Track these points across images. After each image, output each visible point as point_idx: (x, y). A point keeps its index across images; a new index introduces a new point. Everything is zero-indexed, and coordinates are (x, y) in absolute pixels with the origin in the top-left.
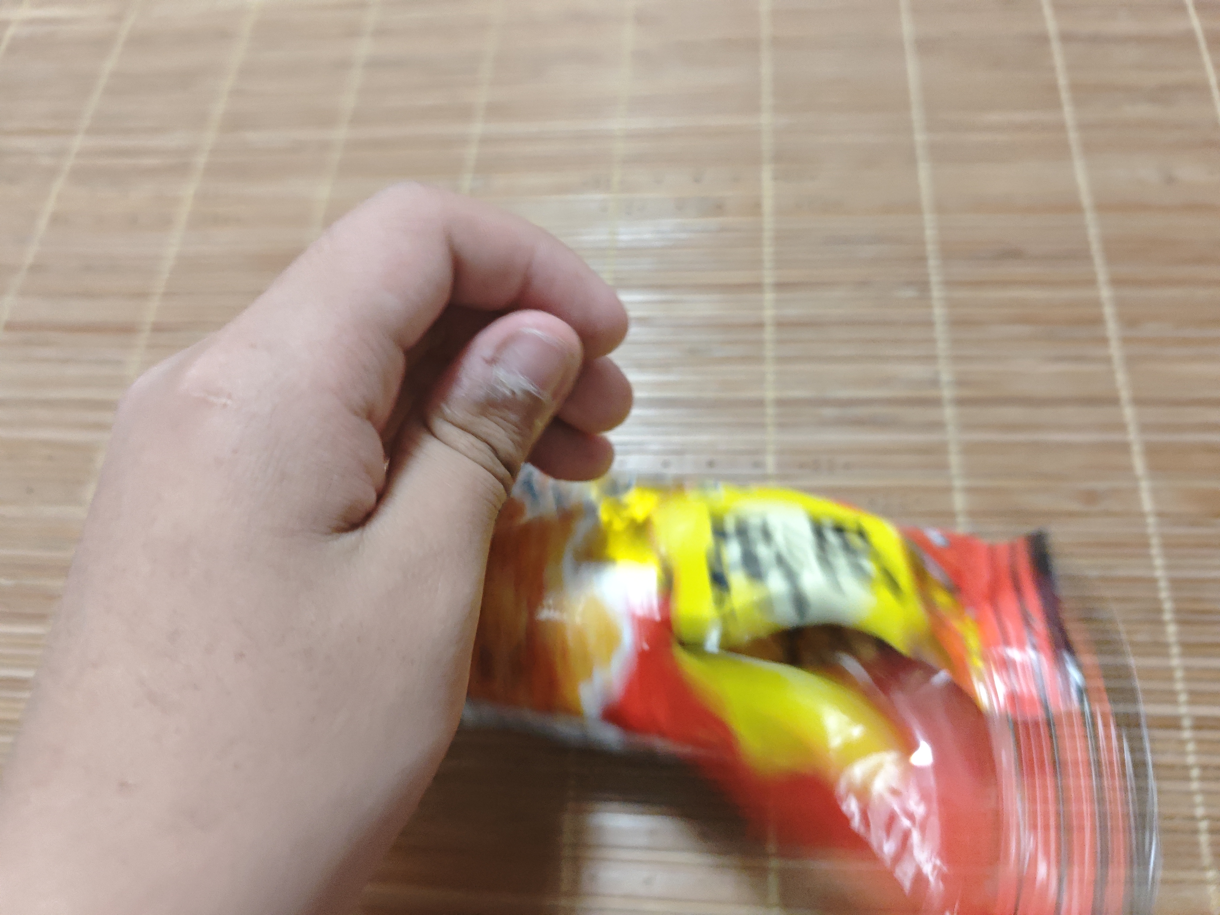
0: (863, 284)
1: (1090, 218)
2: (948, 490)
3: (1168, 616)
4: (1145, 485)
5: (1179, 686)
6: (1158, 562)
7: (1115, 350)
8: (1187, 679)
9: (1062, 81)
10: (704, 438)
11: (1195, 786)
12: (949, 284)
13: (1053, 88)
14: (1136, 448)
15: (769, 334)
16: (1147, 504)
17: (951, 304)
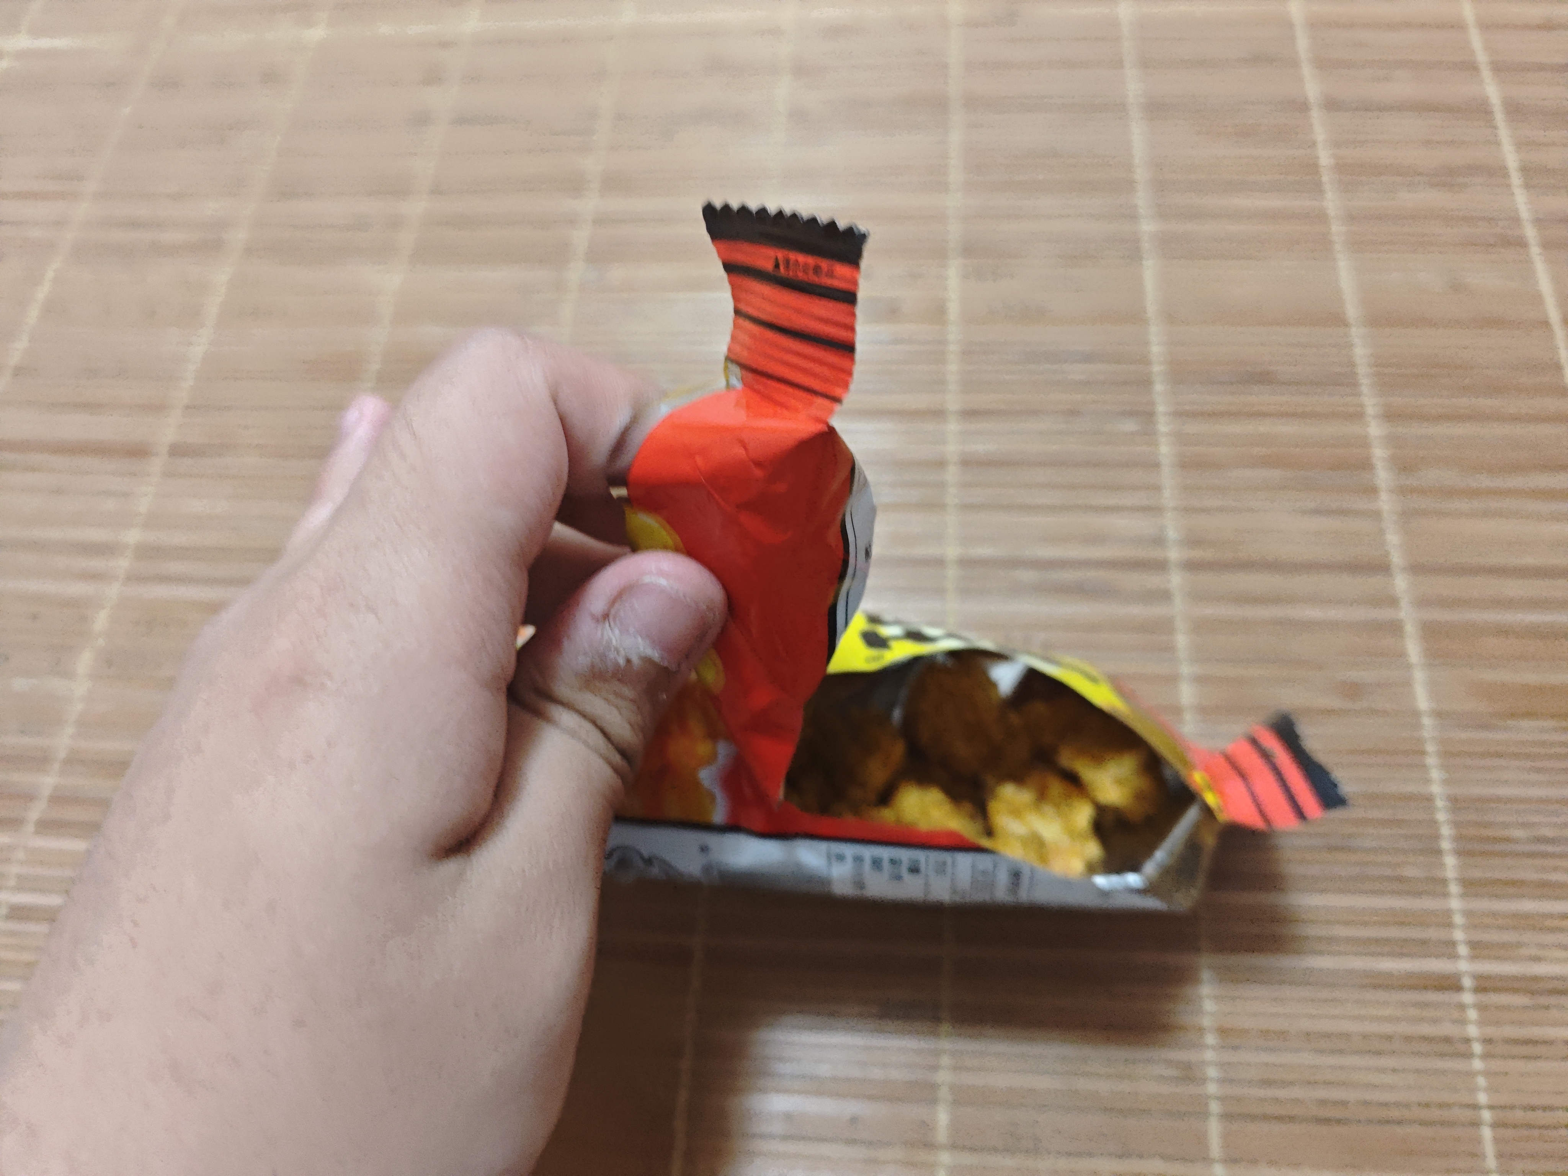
0: (1073, 413)
1: (1357, 333)
2: (1172, 679)
3: (1446, 845)
4: (1419, 677)
5: (1459, 935)
6: (1435, 774)
7: (1386, 503)
8: (1470, 927)
9: (1325, 158)
11: (1477, 1064)
12: (1180, 414)
13: (1313, 168)
14: (1410, 628)
15: (952, 474)
16: (1423, 701)
17: (1180, 438)
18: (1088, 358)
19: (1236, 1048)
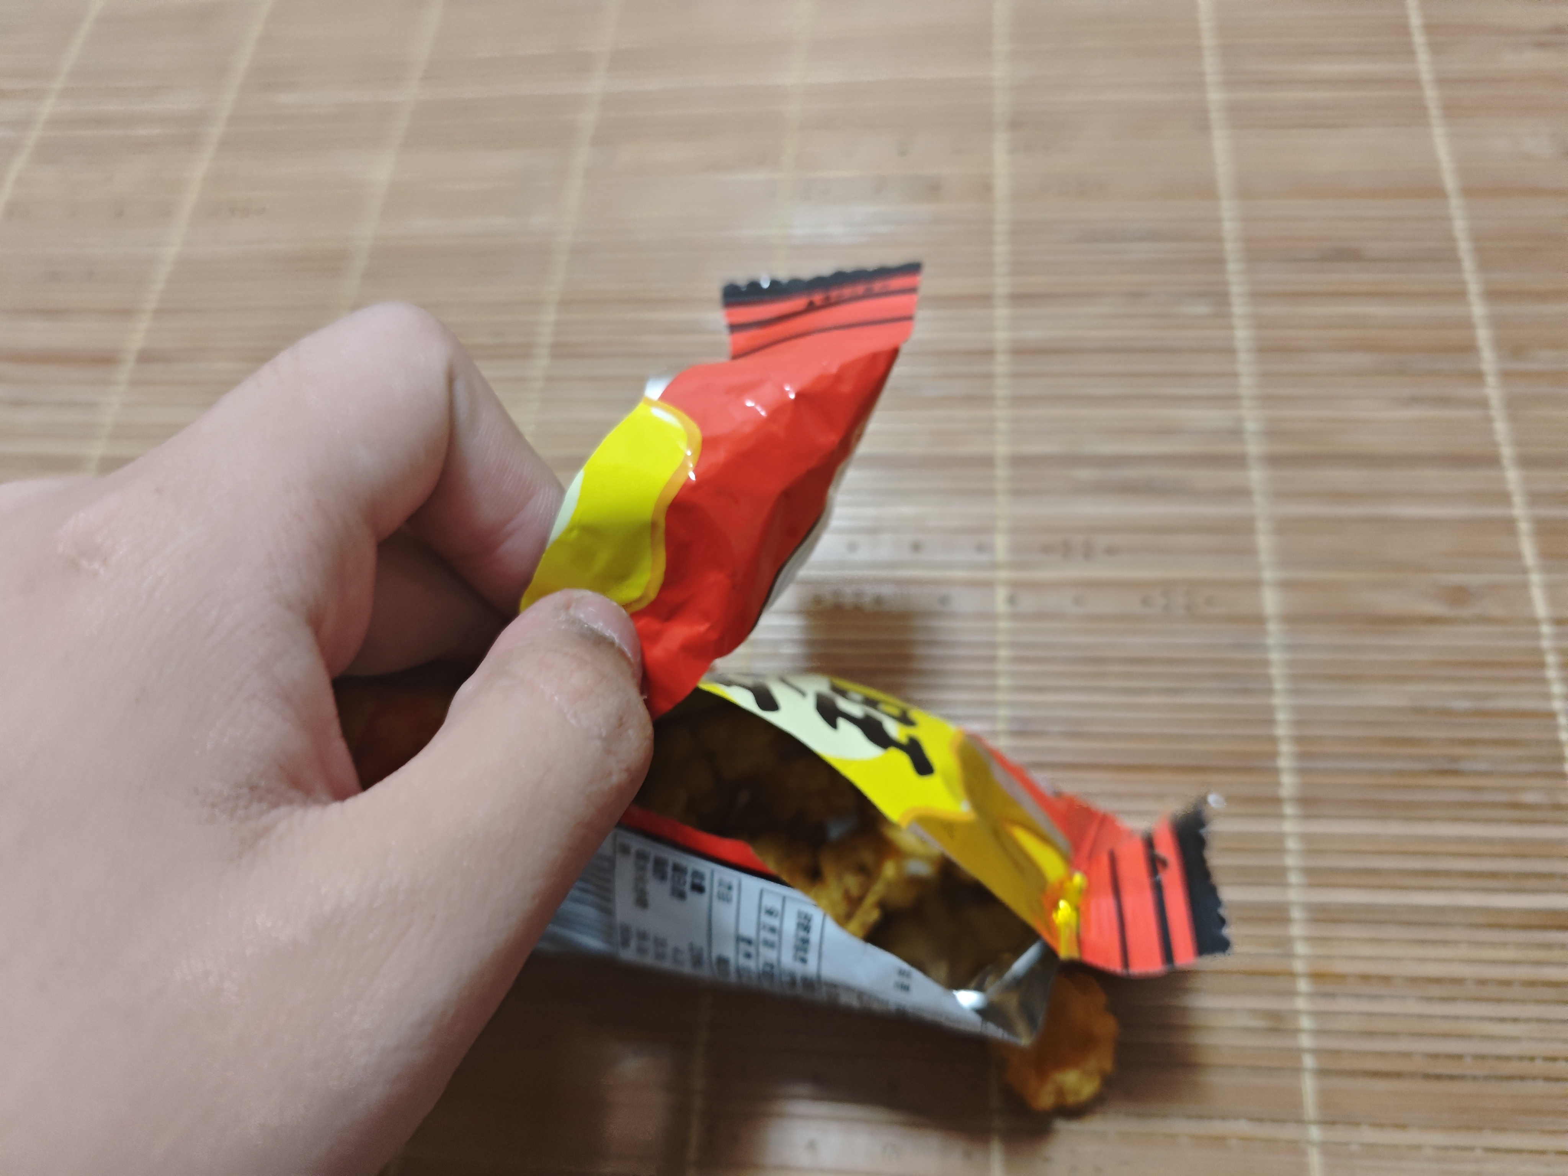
0: (1136, 295)
1: (1456, 206)
2: (1255, 584)
4: (1536, 578)
6: (1557, 688)
7: (1493, 389)
10: (907, 510)
12: (1256, 296)
13: (1404, 29)
14: (1524, 527)
15: (1001, 365)
16: (1541, 608)
17: (1260, 323)
18: (1154, 236)
19: (1332, 996)
